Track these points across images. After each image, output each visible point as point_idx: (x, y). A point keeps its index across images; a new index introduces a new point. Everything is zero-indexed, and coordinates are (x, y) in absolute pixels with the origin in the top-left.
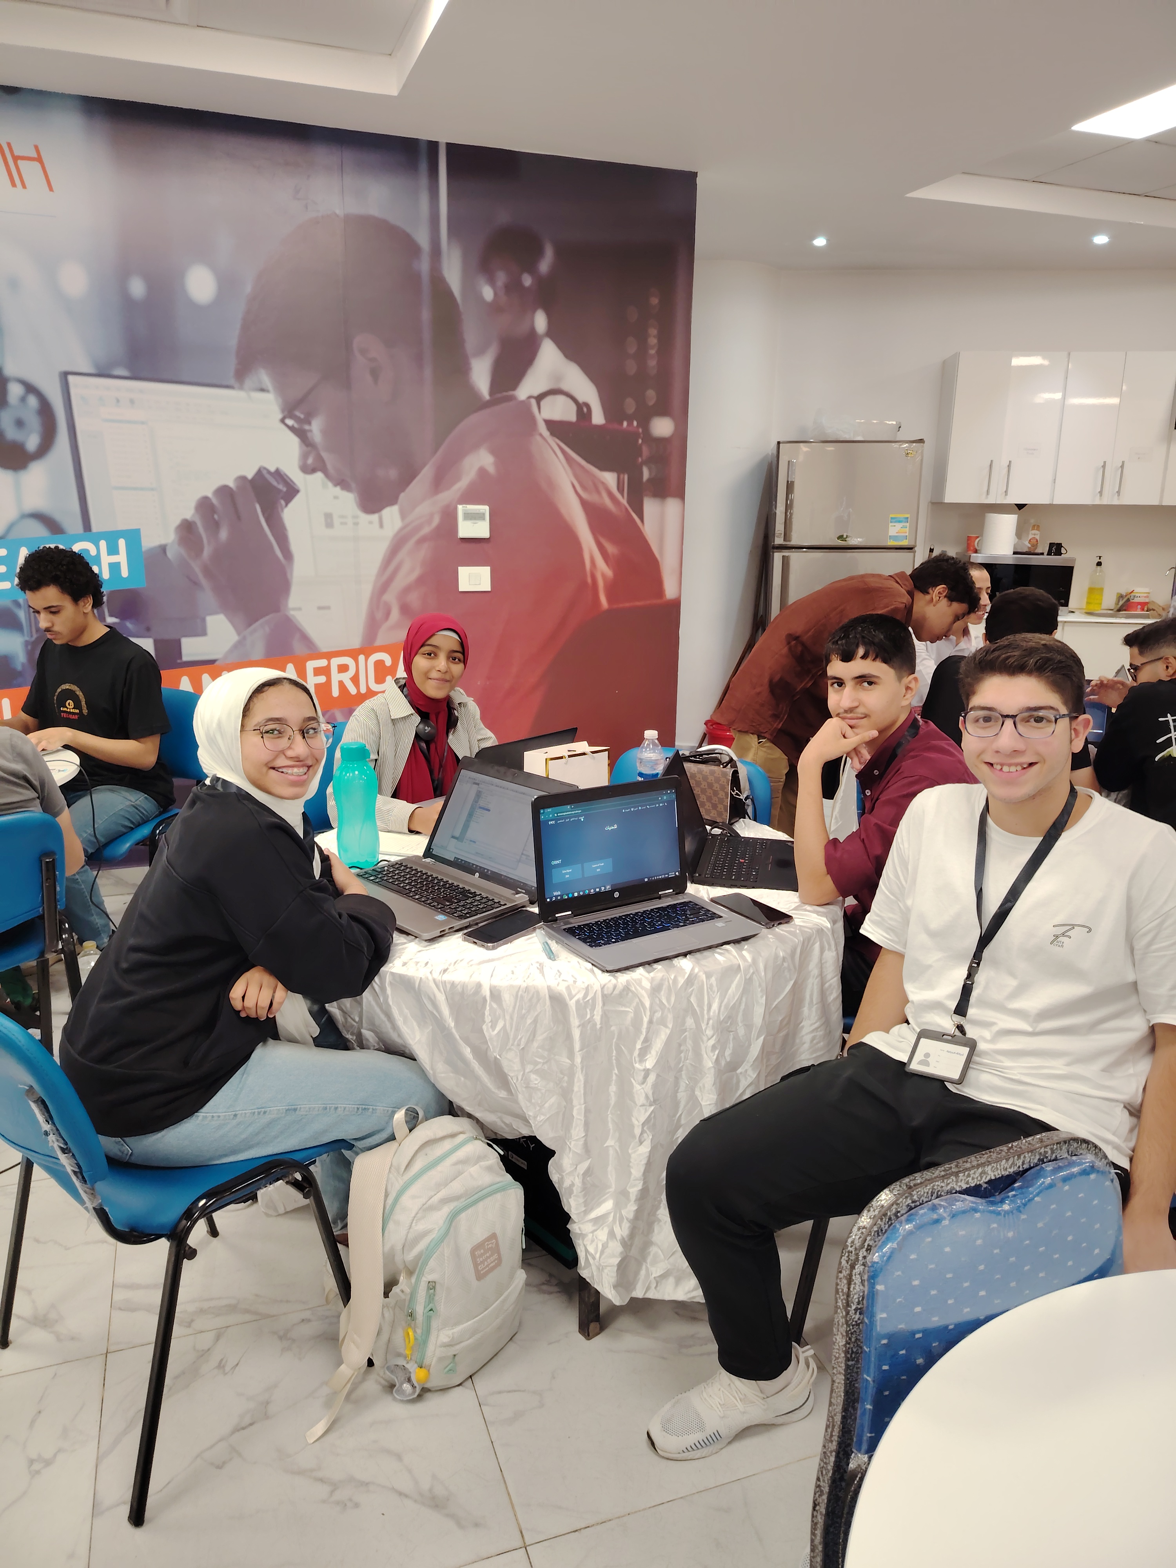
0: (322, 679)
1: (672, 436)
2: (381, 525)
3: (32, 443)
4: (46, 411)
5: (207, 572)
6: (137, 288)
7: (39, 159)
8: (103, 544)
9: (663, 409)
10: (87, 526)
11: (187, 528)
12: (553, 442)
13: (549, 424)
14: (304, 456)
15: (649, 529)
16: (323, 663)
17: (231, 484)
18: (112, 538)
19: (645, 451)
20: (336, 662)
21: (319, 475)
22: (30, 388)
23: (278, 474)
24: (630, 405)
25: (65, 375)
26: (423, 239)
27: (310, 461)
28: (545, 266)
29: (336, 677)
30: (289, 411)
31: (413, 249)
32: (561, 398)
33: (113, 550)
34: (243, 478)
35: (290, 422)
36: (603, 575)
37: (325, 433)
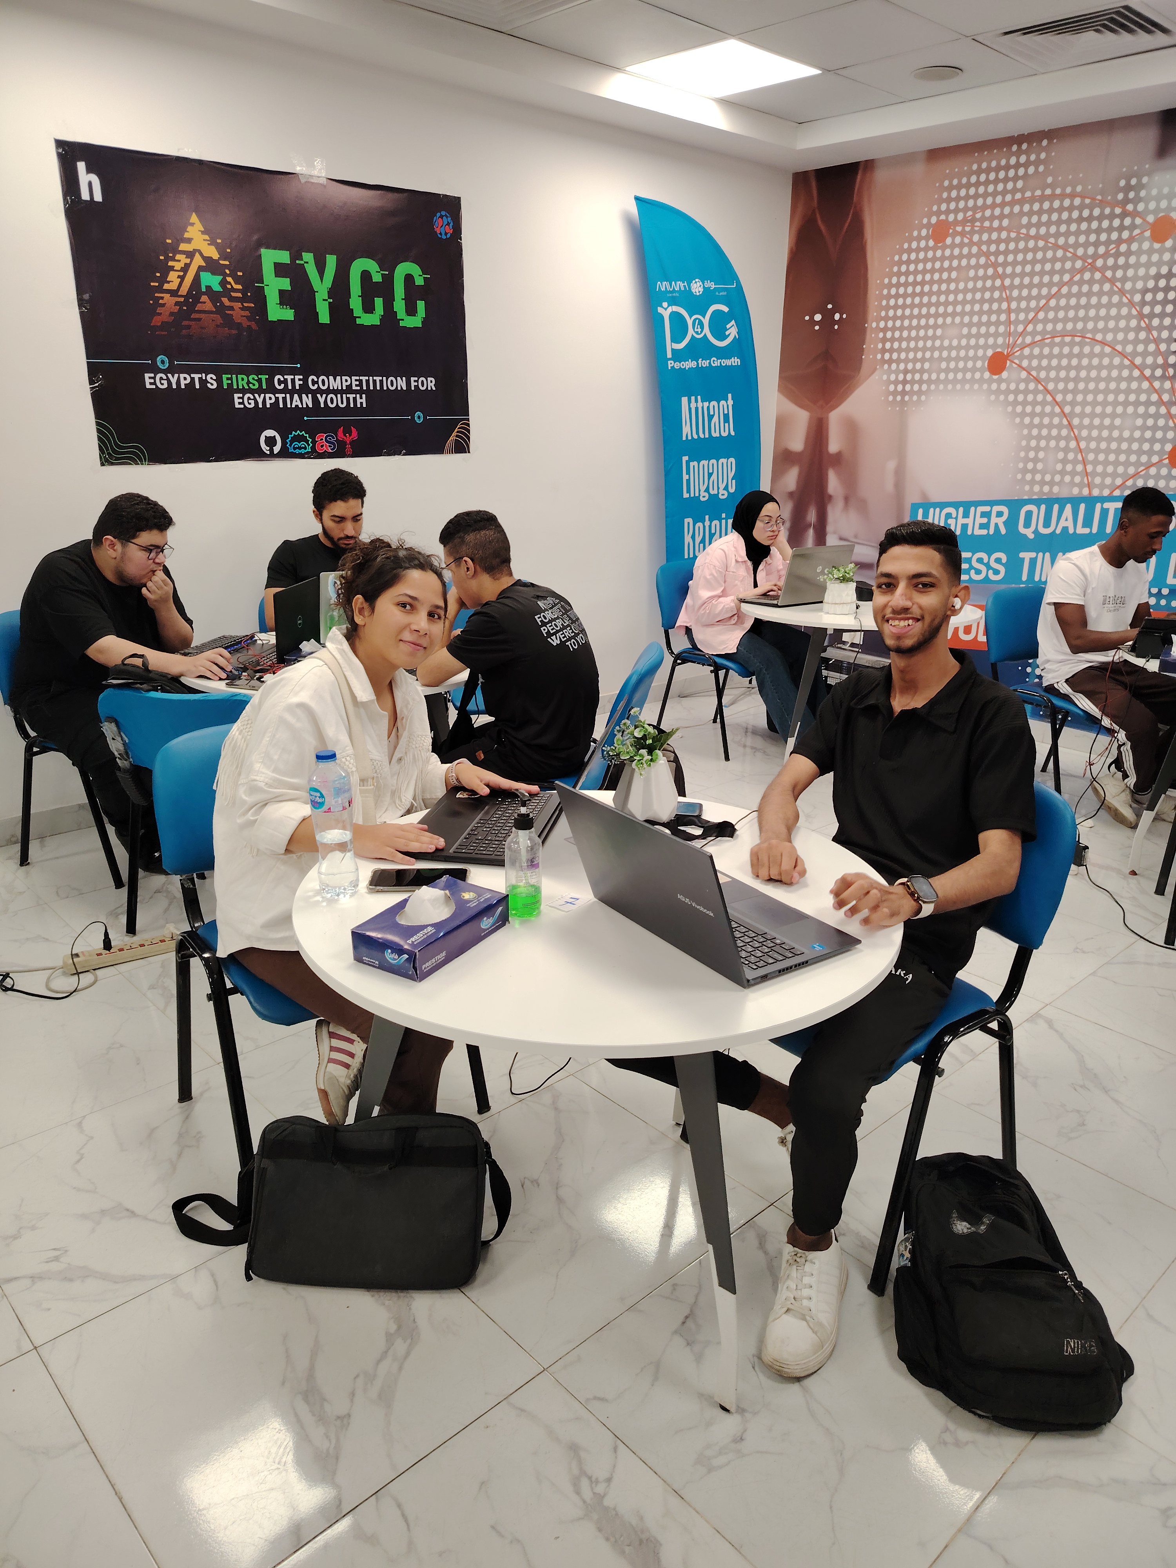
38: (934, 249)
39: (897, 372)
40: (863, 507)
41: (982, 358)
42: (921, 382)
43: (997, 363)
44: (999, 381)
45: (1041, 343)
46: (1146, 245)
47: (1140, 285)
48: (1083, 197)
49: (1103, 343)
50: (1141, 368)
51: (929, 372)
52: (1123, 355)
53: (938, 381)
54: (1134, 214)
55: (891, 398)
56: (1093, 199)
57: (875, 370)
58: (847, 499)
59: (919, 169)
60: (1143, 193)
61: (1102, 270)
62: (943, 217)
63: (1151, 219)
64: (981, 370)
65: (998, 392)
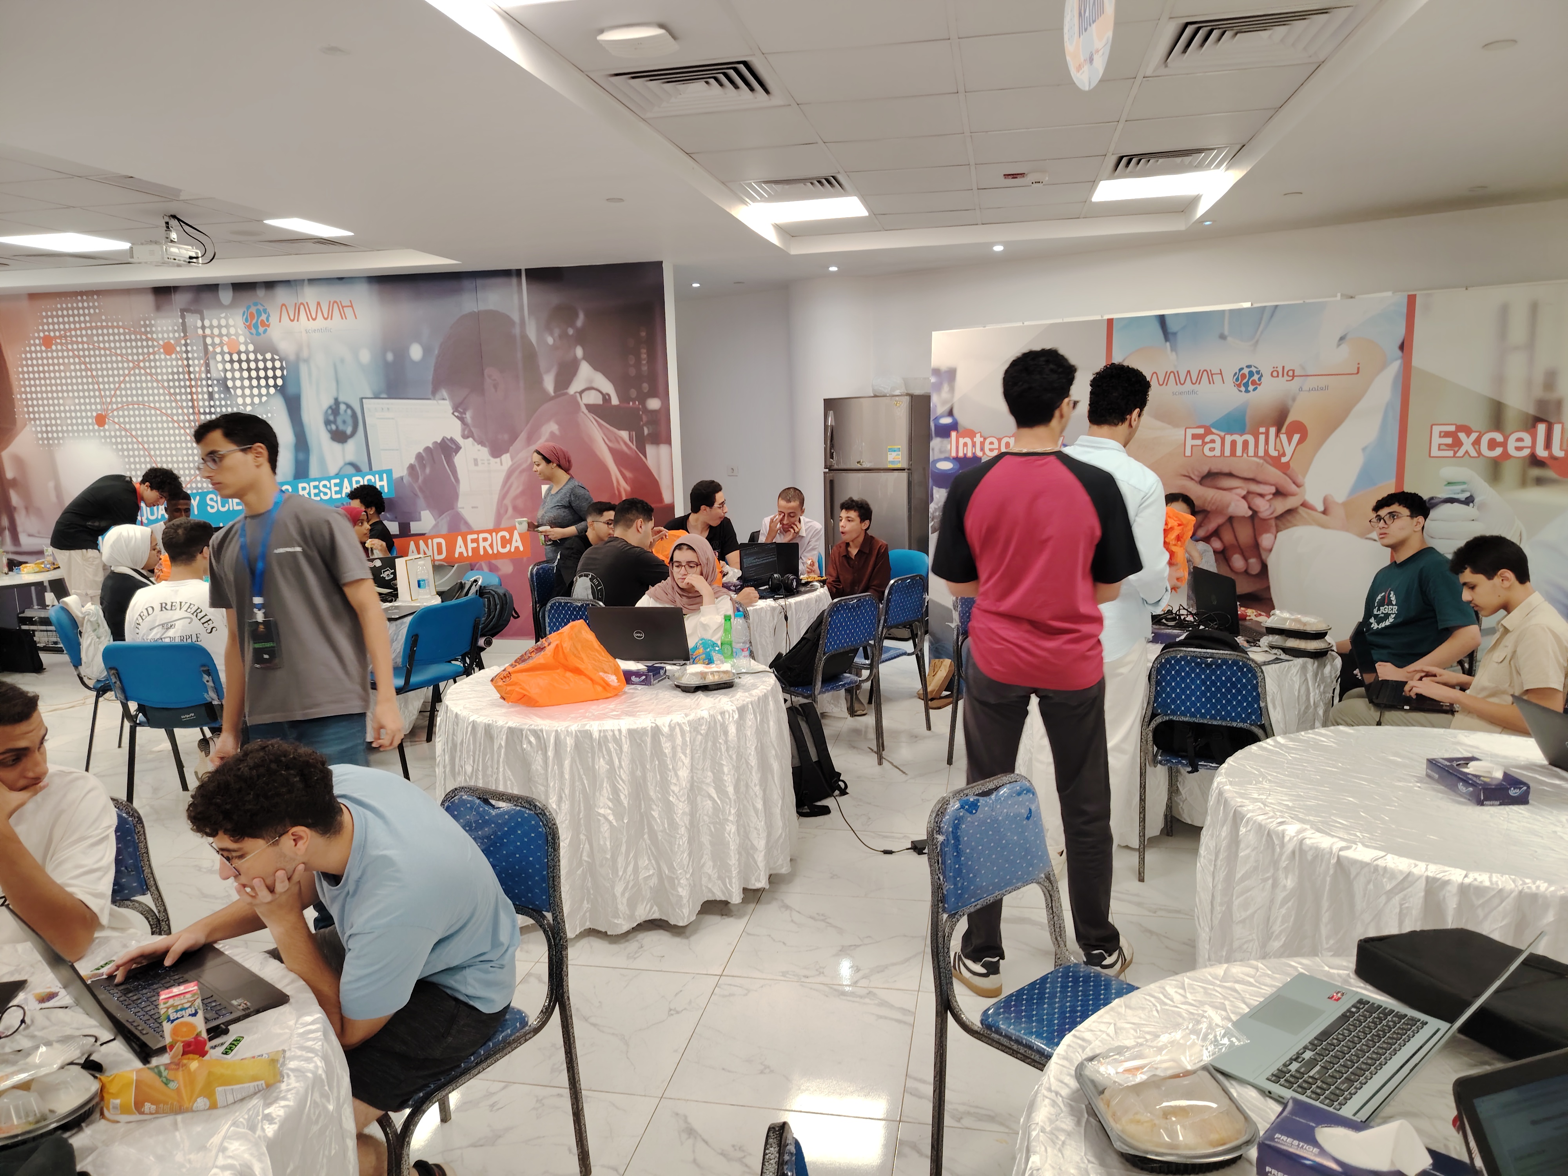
0: (475, 545)
1: (660, 409)
2: (501, 464)
3: (349, 430)
4: (354, 416)
5: (421, 489)
6: (390, 357)
7: (352, 306)
8: (377, 476)
9: (653, 394)
10: (371, 469)
11: (412, 468)
12: (590, 416)
13: (588, 406)
14: (463, 430)
15: (650, 462)
16: (475, 536)
17: (431, 446)
18: (380, 473)
19: (645, 418)
20: (482, 536)
21: (471, 439)
22: (348, 406)
23: (452, 440)
24: (633, 393)
25: (362, 399)
26: (516, 317)
27: (466, 432)
28: (580, 322)
29: (482, 544)
30: (456, 409)
31: (512, 323)
32: (593, 392)
33: (381, 480)
34: (436, 443)
35: (456, 414)
36: (625, 490)
37: (473, 418)
38: (46, 352)
39: (41, 425)
40: (39, 513)
41: (91, 417)
42: (57, 432)
43: (101, 420)
44: (105, 431)
45: (122, 409)
46: (163, 356)
47: (165, 377)
48: (124, 329)
49: (155, 409)
50: (178, 422)
51: (61, 426)
52: (167, 415)
53: (68, 431)
54: (153, 340)
55: (41, 442)
56: (130, 330)
57: (25, 425)
58: (27, 509)
59: (25, 304)
60: (154, 329)
61: (145, 368)
62: (47, 333)
63: (161, 342)
64: (92, 424)
65: (105, 437)
